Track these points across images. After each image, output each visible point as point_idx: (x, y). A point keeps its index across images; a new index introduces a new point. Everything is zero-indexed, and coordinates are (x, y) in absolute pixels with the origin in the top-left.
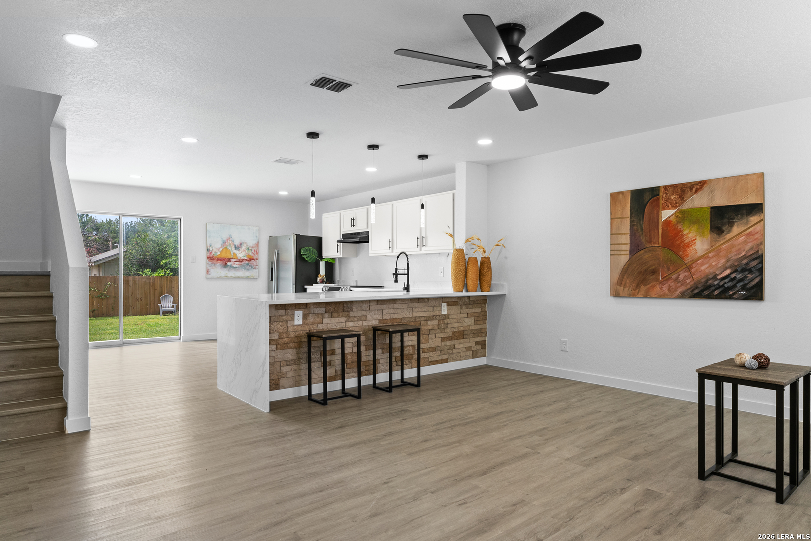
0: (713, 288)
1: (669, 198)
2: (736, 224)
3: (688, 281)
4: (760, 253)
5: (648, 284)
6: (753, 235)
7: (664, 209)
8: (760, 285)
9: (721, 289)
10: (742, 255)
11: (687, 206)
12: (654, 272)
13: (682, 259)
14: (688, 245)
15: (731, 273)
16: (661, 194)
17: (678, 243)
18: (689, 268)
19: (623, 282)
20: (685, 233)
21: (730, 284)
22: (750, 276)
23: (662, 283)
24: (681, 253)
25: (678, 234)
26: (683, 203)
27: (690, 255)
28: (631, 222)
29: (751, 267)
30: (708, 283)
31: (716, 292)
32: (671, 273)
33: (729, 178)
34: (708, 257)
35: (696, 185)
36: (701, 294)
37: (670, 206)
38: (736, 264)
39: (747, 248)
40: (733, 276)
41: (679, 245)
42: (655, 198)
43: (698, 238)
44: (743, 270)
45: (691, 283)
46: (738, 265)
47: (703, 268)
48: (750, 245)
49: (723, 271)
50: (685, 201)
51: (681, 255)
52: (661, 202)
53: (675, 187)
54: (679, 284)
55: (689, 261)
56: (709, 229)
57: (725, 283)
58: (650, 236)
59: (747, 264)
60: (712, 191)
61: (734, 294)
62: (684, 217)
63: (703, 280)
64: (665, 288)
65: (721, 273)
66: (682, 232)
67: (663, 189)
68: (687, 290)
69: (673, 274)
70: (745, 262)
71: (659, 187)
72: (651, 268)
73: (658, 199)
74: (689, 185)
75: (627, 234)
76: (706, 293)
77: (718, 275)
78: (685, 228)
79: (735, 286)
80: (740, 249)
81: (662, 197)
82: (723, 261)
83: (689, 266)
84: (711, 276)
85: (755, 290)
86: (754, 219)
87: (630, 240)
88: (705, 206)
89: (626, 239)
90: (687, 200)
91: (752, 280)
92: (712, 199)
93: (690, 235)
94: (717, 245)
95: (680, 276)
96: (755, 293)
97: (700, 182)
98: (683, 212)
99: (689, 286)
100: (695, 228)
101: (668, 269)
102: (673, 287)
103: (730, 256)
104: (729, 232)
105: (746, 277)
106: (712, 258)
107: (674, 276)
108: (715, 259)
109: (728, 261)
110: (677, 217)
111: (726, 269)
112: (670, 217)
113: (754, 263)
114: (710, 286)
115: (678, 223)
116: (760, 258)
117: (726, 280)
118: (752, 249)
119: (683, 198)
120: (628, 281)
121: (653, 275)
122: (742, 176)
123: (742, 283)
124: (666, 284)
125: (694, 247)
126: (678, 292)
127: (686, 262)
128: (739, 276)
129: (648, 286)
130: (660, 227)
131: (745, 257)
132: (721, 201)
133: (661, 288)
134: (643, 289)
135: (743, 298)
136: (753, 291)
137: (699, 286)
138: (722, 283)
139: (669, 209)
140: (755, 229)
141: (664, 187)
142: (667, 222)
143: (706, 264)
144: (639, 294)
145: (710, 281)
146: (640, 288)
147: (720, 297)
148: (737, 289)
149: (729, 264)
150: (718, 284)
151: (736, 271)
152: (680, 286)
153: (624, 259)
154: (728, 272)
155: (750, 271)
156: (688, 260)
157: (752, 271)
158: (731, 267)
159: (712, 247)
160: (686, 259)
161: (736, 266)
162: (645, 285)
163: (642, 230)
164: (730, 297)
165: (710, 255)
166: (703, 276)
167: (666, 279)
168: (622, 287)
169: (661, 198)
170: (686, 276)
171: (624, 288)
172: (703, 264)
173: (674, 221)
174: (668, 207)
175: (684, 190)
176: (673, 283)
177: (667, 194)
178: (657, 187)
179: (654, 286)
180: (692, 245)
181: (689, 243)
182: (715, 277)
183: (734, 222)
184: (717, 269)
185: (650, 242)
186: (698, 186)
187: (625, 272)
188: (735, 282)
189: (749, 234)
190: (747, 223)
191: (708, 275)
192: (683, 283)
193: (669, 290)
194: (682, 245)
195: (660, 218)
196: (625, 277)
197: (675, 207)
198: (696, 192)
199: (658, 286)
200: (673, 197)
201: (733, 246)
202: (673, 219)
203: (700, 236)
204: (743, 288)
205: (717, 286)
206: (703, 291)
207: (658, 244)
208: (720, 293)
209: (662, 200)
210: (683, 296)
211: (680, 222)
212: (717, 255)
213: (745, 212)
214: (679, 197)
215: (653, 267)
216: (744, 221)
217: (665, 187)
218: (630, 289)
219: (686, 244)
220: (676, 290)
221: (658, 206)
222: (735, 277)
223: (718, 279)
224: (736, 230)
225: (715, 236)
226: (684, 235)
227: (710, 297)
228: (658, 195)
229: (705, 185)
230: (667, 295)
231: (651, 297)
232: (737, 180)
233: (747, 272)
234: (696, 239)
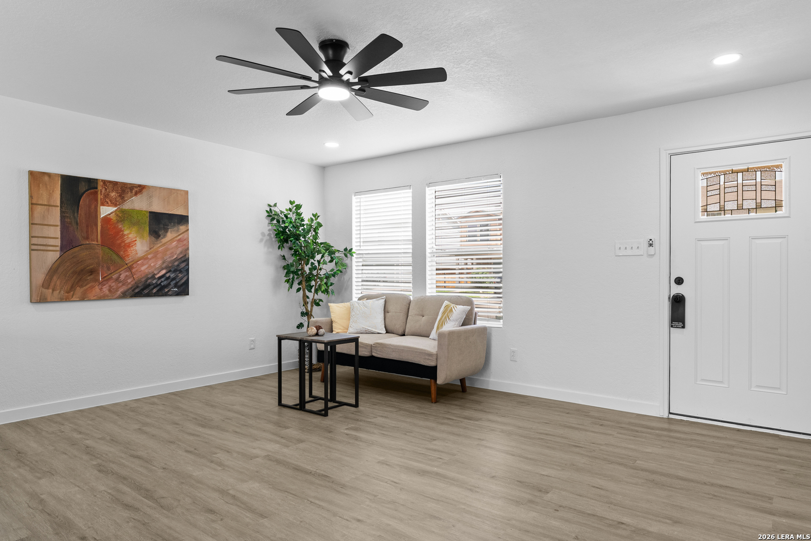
0: (152, 287)
1: (108, 195)
2: (170, 230)
3: (129, 281)
4: (187, 256)
5: (85, 286)
6: (182, 241)
7: (103, 204)
8: (187, 283)
9: (158, 288)
10: (174, 258)
11: (127, 206)
12: (92, 272)
13: (122, 258)
14: (129, 245)
15: (167, 273)
16: (99, 188)
17: (119, 242)
18: (130, 268)
19: (52, 284)
20: (126, 232)
21: (165, 283)
22: (180, 275)
23: (102, 284)
24: (122, 253)
25: (118, 233)
26: (123, 202)
27: (131, 255)
28: (61, 212)
29: (181, 267)
30: (148, 283)
31: (155, 291)
32: (111, 273)
33: (164, 189)
34: (147, 258)
35: (136, 187)
36: (142, 294)
37: (109, 202)
38: (170, 265)
39: (178, 252)
40: (168, 275)
41: (120, 244)
42: (92, 191)
43: (138, 239)
44: (175, 271)
45: (132, 283)
46: (172, 266)
47: (143, 268)
48: (179, 250)
49: (160, 271)
50: (125, 201)
51: (122, 255)
52: (100, 197)
53: (115, 184)
54: (121, 284)
55: (130, 261)
56: (148, 231)
57: (162, 282)
58: (87, 232)
59: (178, 265)
60: (150, 197)
61: (169, 291)
62: (125, 216)
63: (143, 280)
64: (105, 289)
65: (158, 273)
66: (123, 231)
67: (102, 183)
68: (128, 290)
69: (114, 273)
70: (176, 263)
71: (97, 180)
72: (89, 268)
73: (96, 193)
74: (129, 186)
75: (57, 226)
76: (146, 291)
77: (156, 274)
78: (125, 228)
79: (169, 284)
80: (173, 253)
81: (101, 192)
82: (160, 262)
83: (130, 266)
84: (150, 276)
85: (184, 287)
86: (182, 228)
87: (61, 234)
88: (144, 209)
89: (55, 233)
90: (127, 200)
91: (182, 279)
92: (150, 204)
93: (130, 236)
94: (155, 248)
95: (121, 276)
96: (183, 289)
97: (140, 186)
98: (123, 212)
99: (130, 286)
100: (134, 229)
101: (108, 269)
102: (115, 287)
103: (165, 258)
104: (165, 236)
105: (177, 276)
106: (151, 259)
107: (115, 276)
108: (153, 260)
109: (164, 263)
110: (117, 215)
111: (162, 269)
112: (110, 214)
113: (183, 265)
114: (149, 285)
115: (118, 221)
116: (186, 261)
117: (163, 279)
118: (181, 253)
119: (123, 197)
120: (58, 283)
121: (91, 275)
122: (174, 189)
123: (174, 282)
124: (107, 285)
125: (134, 248)
126: (119, 293)
127: (127, 262)
128: (172, 275)
129: (85, 288)
130: (99, 224)
131: (176, 260)
132: (158, 208)
133: (101, 289)
134: (79, 291)
135: (175, 294)
136: (182, 288)
137: (140, 285)
138: (159, 282)
139: (109, 206)
140: (183, 236)
141: (102, 181)
142: (107, 220)
143: (146, 264)
144: (74, 297)
145: (149, 281)
146: (75, 290)
147: (157, 295)
148: (171, 287)
149: (164, 265)
150: (156, 283)
151: (170, 271)
152: (121, 286)
153: (52, 256)
154: (164, 272)
155: (181, 272)
156: (128, 260)
157: (182, 271)
158: (166, 268)
159: (150, 249)
160: (127, 259)
161: (170, 267)
162: (81, 286)
163: (77, 224)
164: (166, 295)
165: (149, 256)
166: (143, 275)
167: (106, 279)
168: (50, 291)
169: (99, 192)
170: (127, 276)
171: (53, 290)
172: (143, 265)
173: (114, 219)
174: (108, 203)
175: (125, 190)
176: (114, 284)
177: (106, 189)
178: (95, 179)
179: (92, 287)
180: (132, 246)
181: (129, 243)
182: (153, 277)
183: (168, 228)
184: (155, 269)
185: (87, 238)
186: (140, 189)
187: (53, 271)
188: (169, 280)
189: (179, 240)
190: (178, 231)
191: (147, 275)
192: (124, 283)
193: (110, 290)
194: (123, 244)
195: (98, 213)
196: (55, 278)
197: (115, 205)
198: (136, 194)
199: (97, 287)
200: (113, 194)
201: (167, 250)
202: (113, 217)
203: (140, 238)
204: (176, 286)
205: (155, 285)
206: (143, 290)
207: (97, 241)
208: (158, 291)
209: (101, 194)
210: (124, 296)
211: (121, 221)
212: (155, 257)
213: (176, 221)
214: (119, 196)
215: (91, 267)
216: (175, 228)
217: (104, 182)
218: (62, 292)
219: (126, 244)
220: (117, 291)
221: (97, 200)
222: (170, 276)
223: (156, 278)
224: (170, 235)
225: (153, 239)
226: (125, 235)
227: (149, 295)
228: (97, 188)
229: (144, 190)
230: (107, 296)
231: (90, 300)
232: (171, 193)
233: (178, 272)
234: (136, 240)
